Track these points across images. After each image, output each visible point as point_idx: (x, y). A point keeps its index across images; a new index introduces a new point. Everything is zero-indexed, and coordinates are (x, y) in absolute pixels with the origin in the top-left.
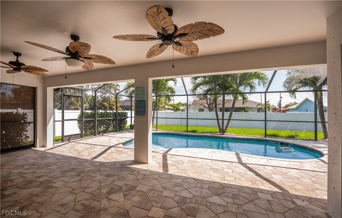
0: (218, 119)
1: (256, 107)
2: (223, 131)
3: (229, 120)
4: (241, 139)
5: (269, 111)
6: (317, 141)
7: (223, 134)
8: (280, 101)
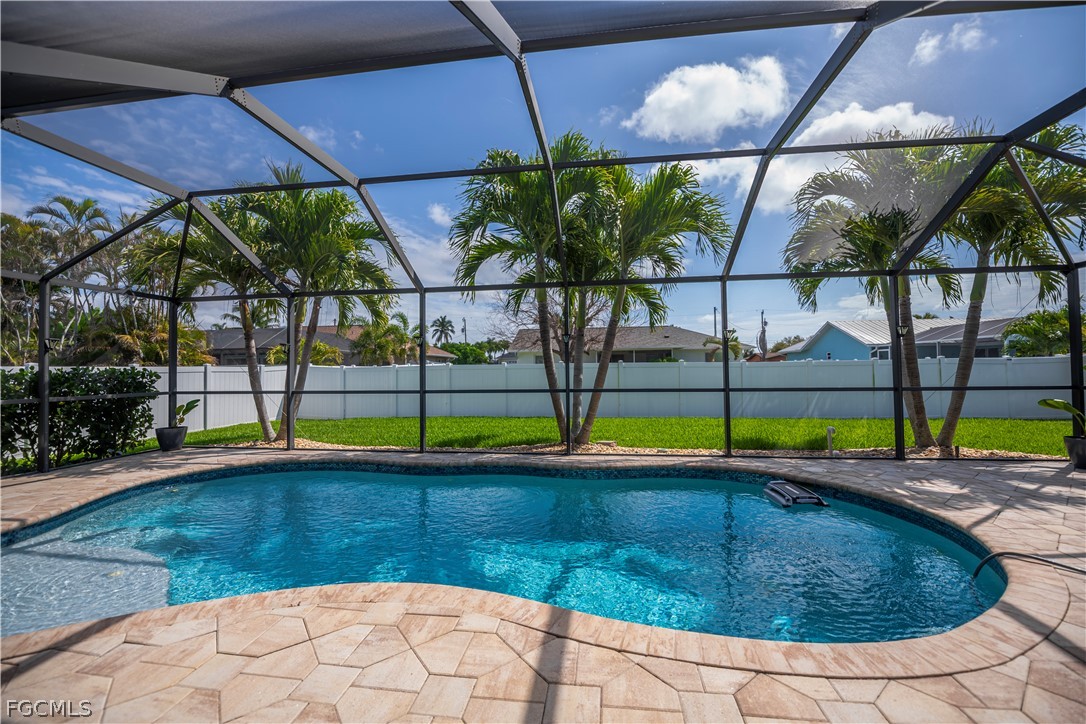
1: (702, 347)
2: (572, 437)
3: (597, 391)
4: (635, 473)
5: (736, 359)
6: (905, 459)
7: (567, 453)
8: (764, 332)
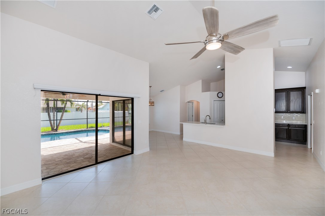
0: (50, 120)
3: (61, 120)
7: (56, 132)
